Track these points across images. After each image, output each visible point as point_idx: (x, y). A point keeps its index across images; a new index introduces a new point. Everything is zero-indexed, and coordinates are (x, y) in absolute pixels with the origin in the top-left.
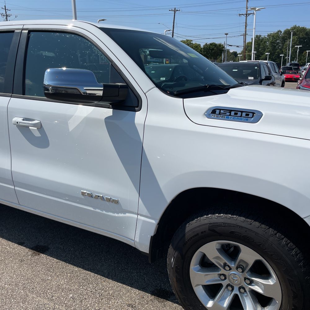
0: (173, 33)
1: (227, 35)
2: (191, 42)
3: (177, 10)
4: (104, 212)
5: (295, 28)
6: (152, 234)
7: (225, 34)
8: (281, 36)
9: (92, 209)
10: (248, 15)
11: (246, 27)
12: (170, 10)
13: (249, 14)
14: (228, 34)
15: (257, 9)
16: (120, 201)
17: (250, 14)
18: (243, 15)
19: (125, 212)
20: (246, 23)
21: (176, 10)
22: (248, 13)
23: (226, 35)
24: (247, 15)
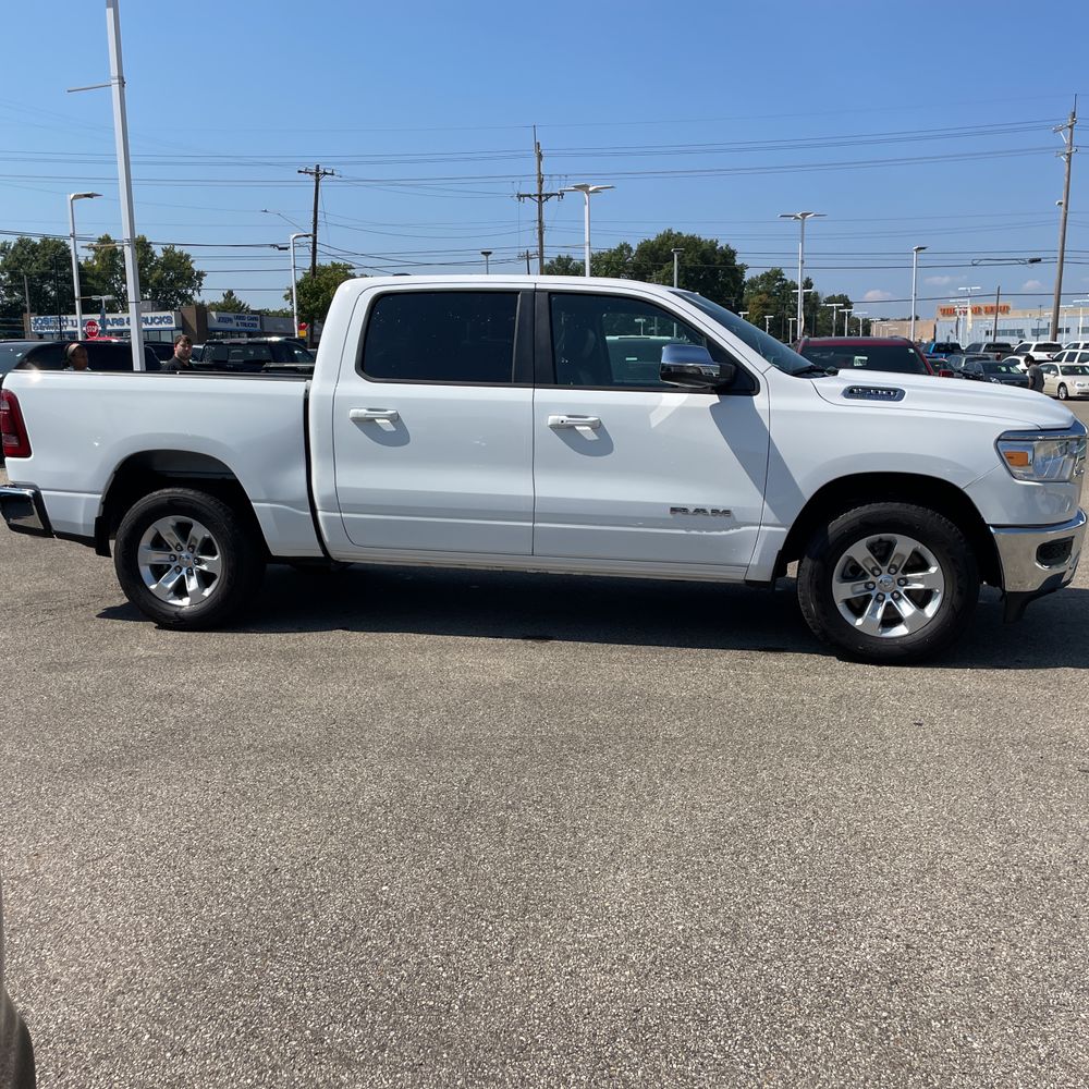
0: (315, 243)
1: (490, 256)
2: (349, 271)
3: (325, 173)
4: (704, 533)
5: (669, 239)
6: (780, 548)
7: (483, 253)
8: (630, 262)
9: (684, 532)
10: (543, 198)
11: (541, 233)
12: (300, 172)
13: (546, 195)
14: (490, 253)
15: (591, 189)
16: (734, 512)
17: (552, 195)
18: (529, 196)
19: (739, 526)
20: (540, 221)
21: (322, 171)
22: (543, 192)
23: (484, 257)
24: (540, 197)
